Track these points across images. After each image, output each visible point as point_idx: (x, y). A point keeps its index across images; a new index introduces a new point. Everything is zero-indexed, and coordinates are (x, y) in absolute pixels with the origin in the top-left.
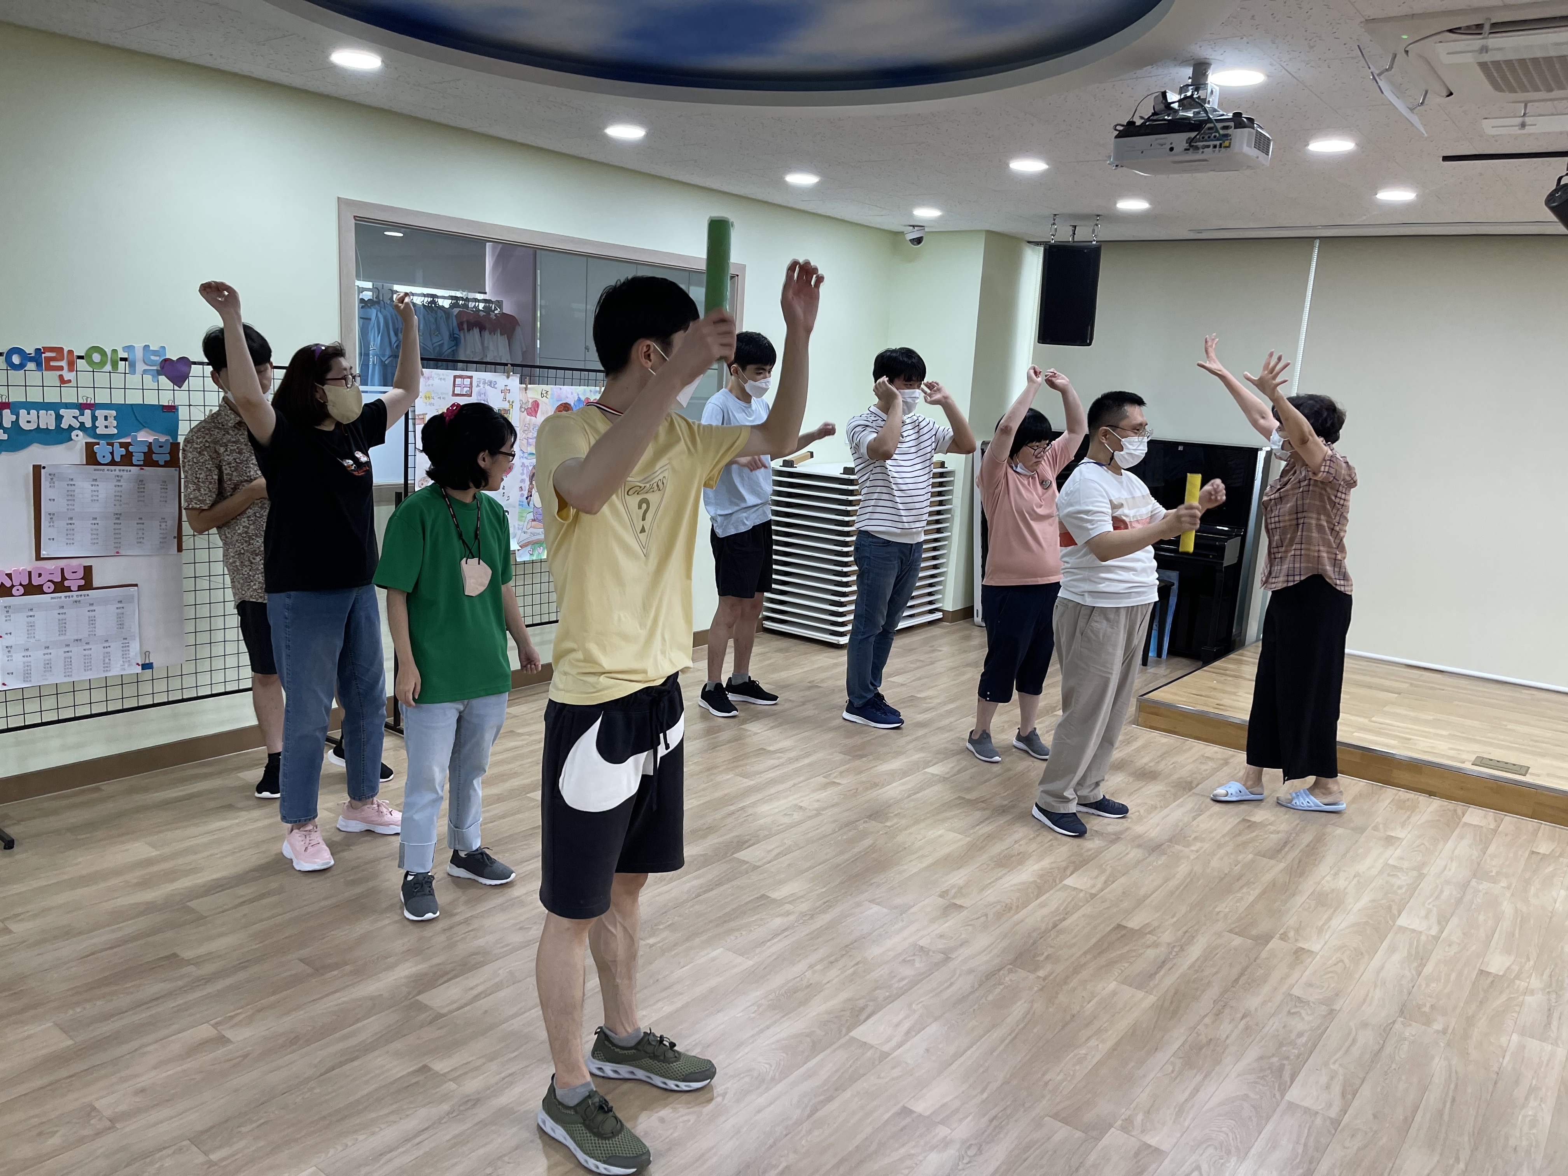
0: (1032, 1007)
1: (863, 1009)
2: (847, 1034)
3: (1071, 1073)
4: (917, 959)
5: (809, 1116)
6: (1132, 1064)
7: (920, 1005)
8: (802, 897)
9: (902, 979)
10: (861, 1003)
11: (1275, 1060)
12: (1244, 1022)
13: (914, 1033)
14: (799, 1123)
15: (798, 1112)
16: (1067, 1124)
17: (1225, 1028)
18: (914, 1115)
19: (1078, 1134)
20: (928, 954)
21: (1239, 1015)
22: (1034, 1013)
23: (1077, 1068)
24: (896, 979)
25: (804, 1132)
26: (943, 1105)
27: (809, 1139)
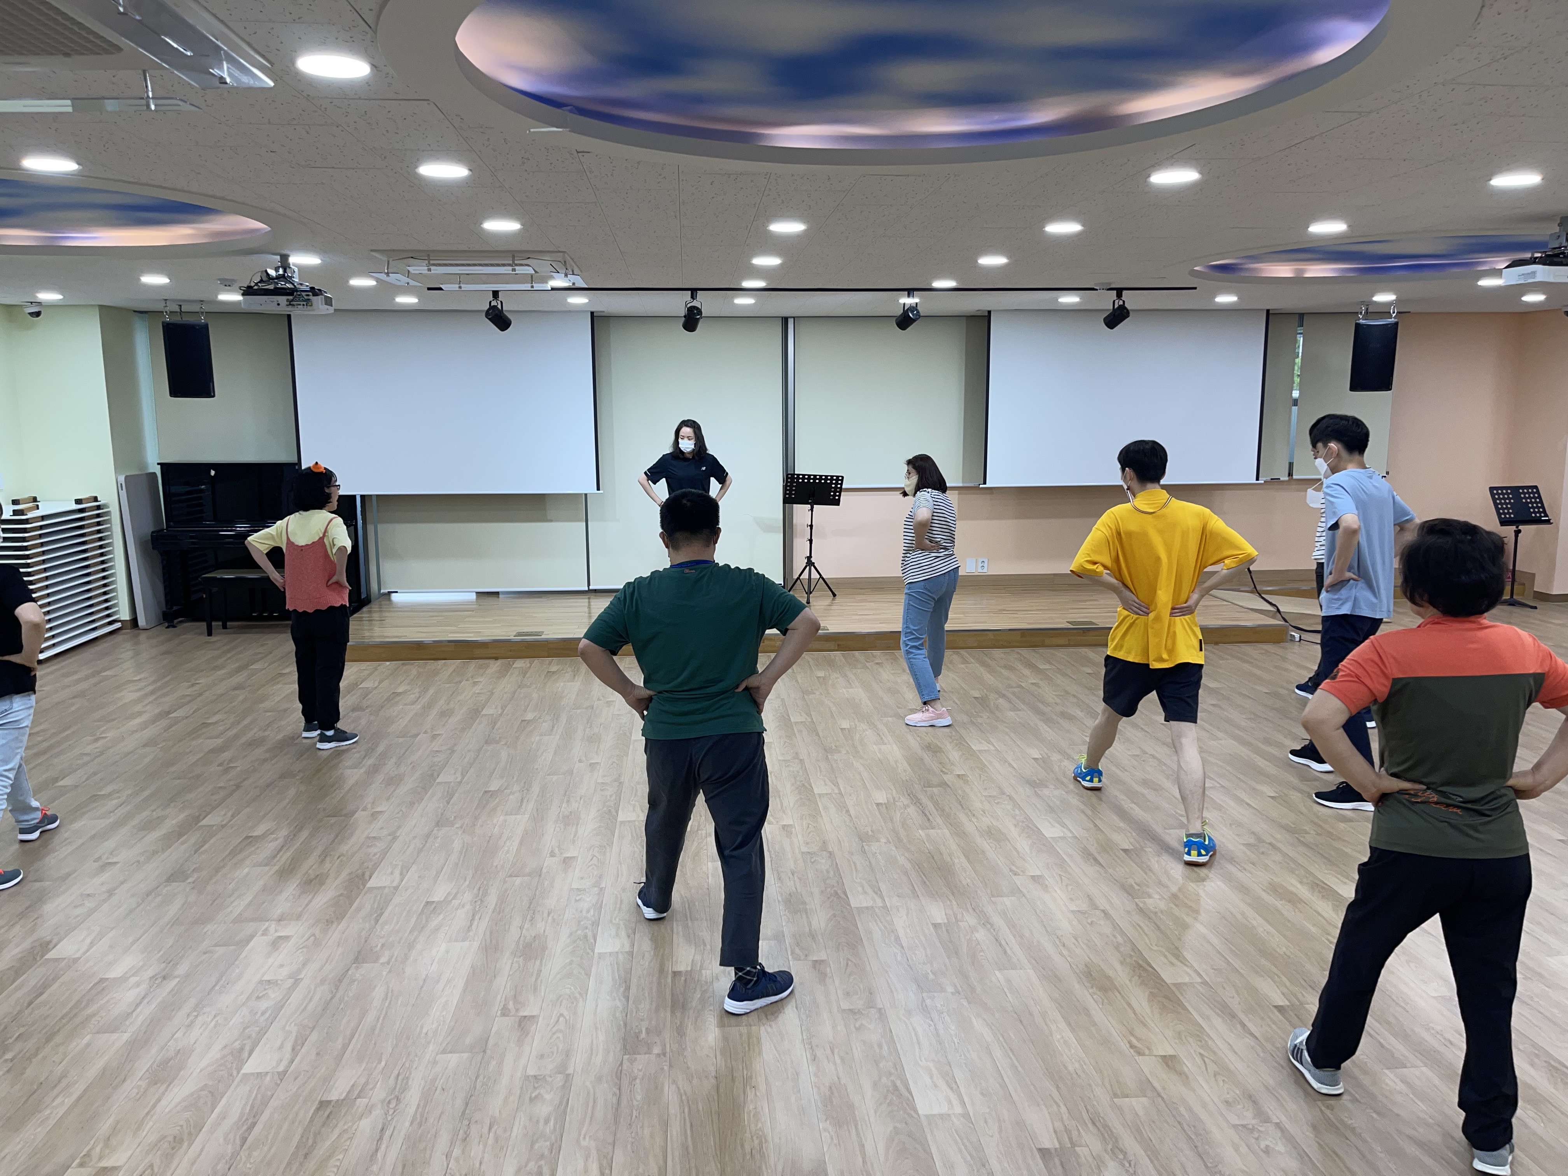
0: (388, 987)
1: (241, 1050)
2: (238, 1073)
3: (442, 1018)
4: (270, 992)
5: (242, 1146)
6: (483, 993)
7: (293, 1024)
8: (142, 967)
9: (263, 1013)
10: (237, 1045)
11: (579, 932)
12: (550, 918)
13: (299, 1047)
14: (235, 1155)
15: (230, 1146)
16: (454, 1052)
17: (540, 925)
18: (332, 1104)
19: (465, 1055)
20: (277, 985)
21: (545, 915)
22: (392, 991)
23: (444, 1013)
24: (259, 1014)
25: (244, 1159)
26: (353, 1085)
27: (252, 1161)
